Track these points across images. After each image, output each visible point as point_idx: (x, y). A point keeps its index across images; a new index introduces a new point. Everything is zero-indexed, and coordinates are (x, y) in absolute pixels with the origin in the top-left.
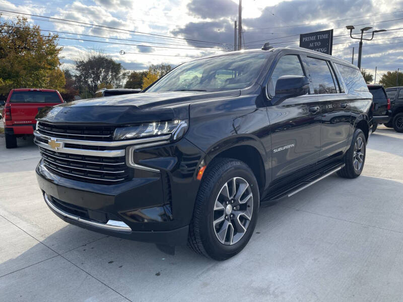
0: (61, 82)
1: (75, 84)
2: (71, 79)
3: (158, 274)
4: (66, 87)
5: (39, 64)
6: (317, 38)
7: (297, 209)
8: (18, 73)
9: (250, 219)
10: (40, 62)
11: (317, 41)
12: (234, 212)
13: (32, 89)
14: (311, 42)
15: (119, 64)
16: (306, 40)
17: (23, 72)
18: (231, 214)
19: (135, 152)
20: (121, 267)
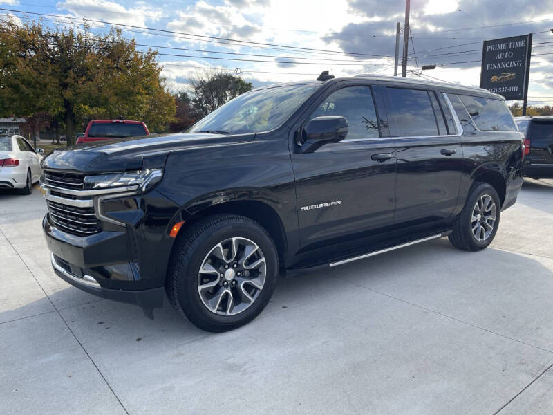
0: (171, 110)
1: (193, 110)
2: (188, 105)
3: (139, 340)
4: (177, 115)
5: (132, 88)
6: (508, 45)
7: (359, 284)
8: (106, 99)
9: (261, 288)
10: (134, 86)
11: (508, 50)
12: (237, 279)
13: (114, 121)
14: (499, 51)
15: (250, 84)
16: (492, 49)
17: (113, 99)
18: (233, 280)
19: (103, 203)
20: (107, 328)
